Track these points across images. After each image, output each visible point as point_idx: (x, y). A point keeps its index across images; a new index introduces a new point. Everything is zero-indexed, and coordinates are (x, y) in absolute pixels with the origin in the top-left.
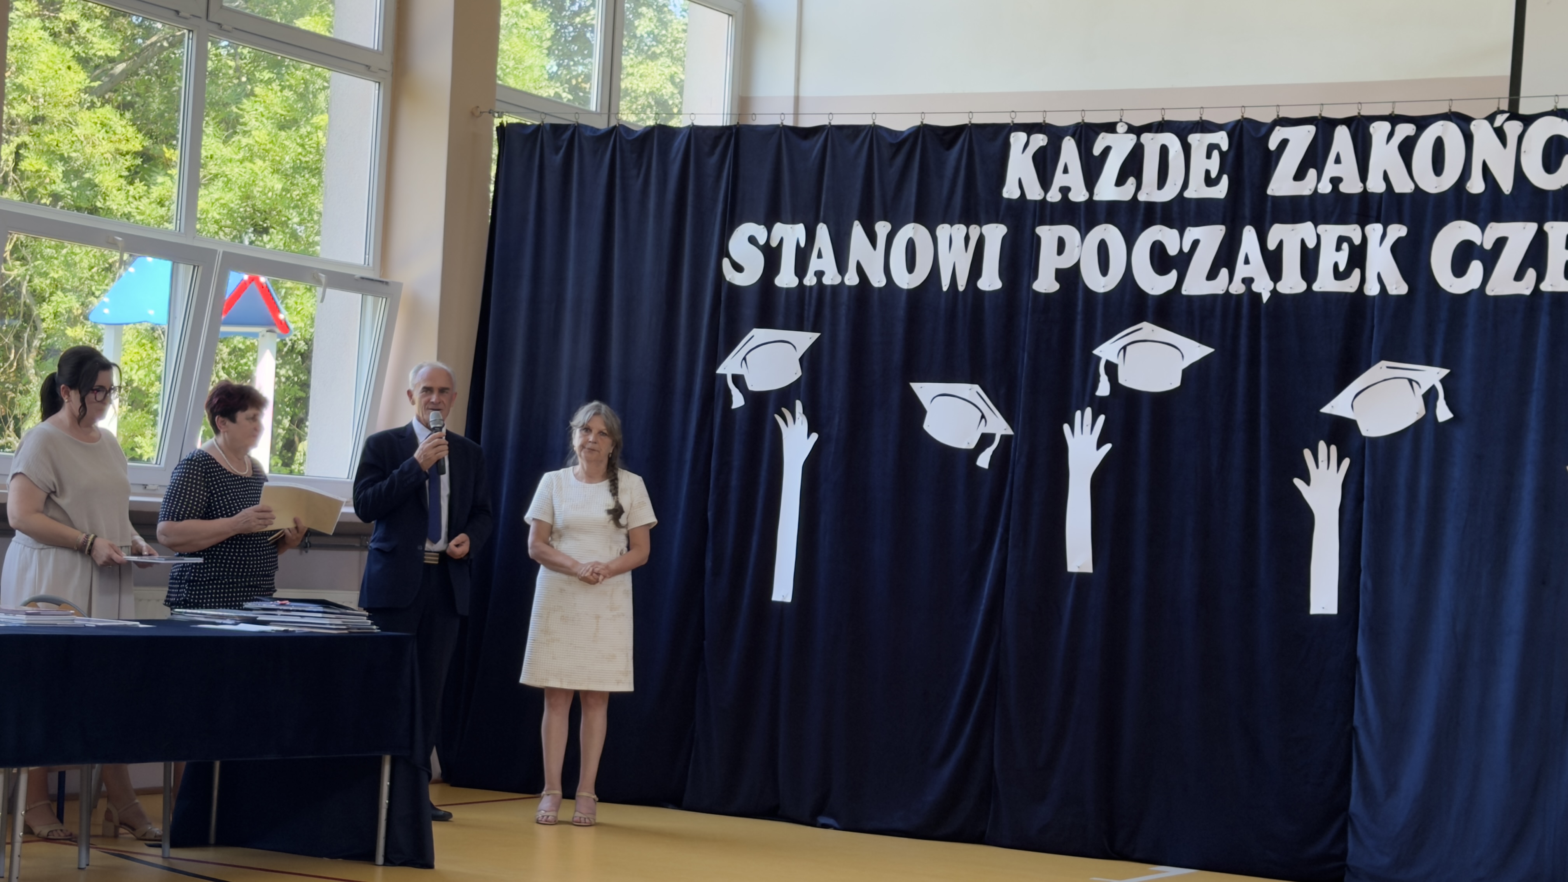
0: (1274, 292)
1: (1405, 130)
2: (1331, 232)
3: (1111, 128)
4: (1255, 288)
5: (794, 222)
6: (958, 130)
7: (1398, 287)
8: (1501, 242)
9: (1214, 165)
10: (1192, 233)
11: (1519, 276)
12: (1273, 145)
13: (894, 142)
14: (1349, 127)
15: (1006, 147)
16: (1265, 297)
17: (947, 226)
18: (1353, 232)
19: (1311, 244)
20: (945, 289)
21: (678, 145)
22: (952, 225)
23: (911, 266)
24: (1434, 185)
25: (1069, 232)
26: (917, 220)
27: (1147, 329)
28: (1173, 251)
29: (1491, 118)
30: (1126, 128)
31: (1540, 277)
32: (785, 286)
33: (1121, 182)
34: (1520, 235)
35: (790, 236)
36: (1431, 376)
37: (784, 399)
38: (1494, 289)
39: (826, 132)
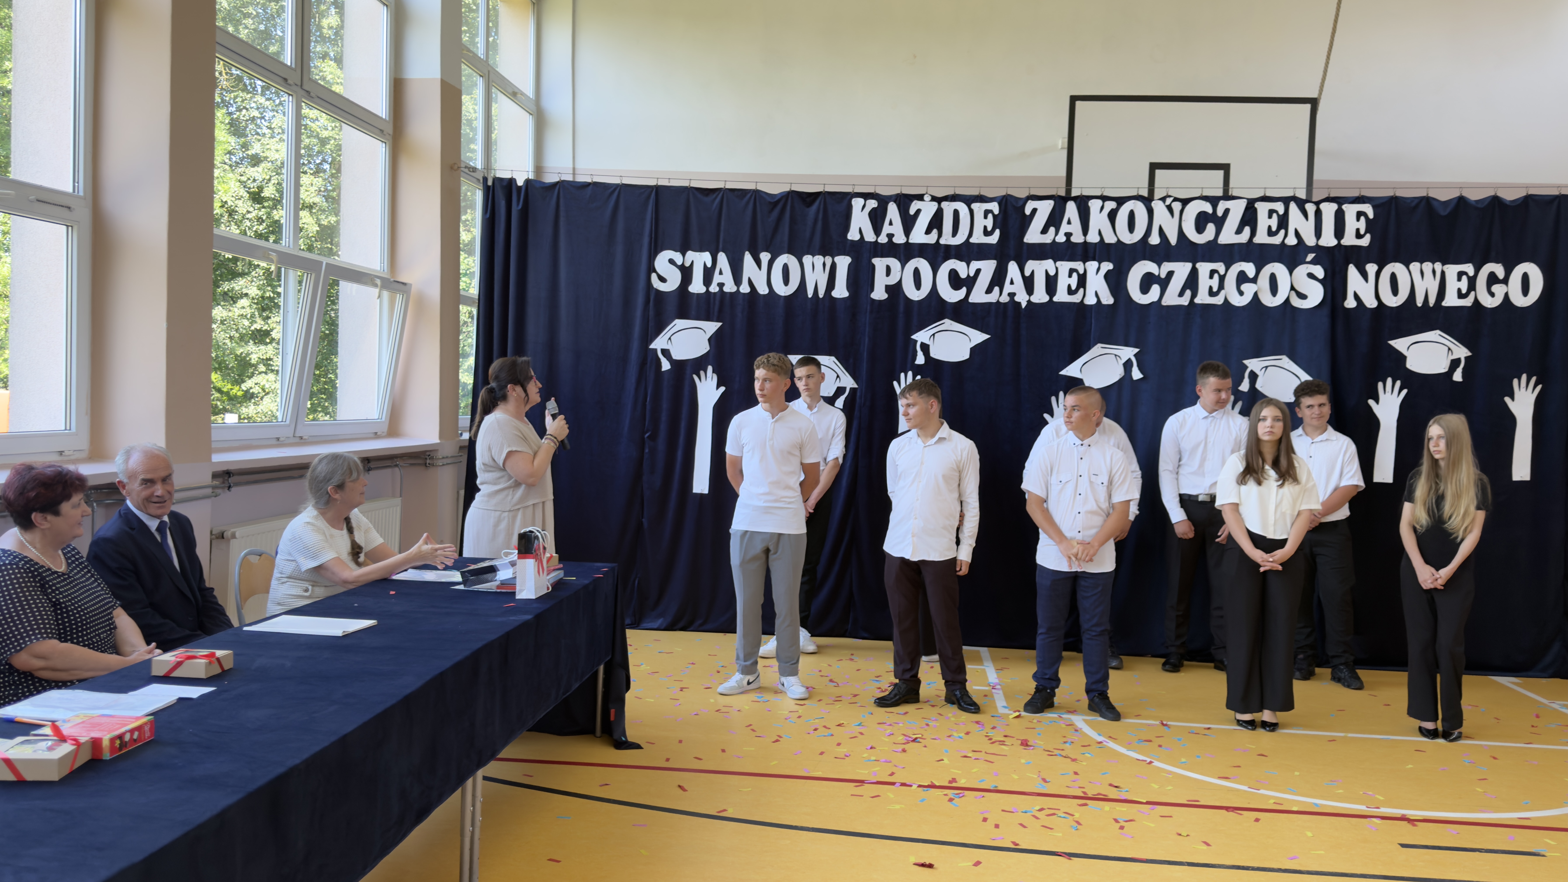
0: (1029, 302)
1: (1111, 205)
2: (1064, 266)
3: (920, 197)
4: (1017, 299)
5: (701, 250)
6: (816, 195)
7: (1108, 299)
8: (1170, 274)
9: (989, 223)
10: (975, 265)
11: (1181, 294)
12: (1028, 211)
13: (772, 201)
14: (1075, 202)
15: (850, 208)
16: (1024, 305)
17: (810, 257)
18: (1079, 266)
19: (1052, 273)
20: (810, 296)
22: (813, 256)
23: (786, 281)
24: (1129, 239)
25: (894, 263)
26: (789, 253)
27: (948, 323)
28: (963, 275)
29: (1163, 200)
30: (930, 198)
31: (1194, 295)
32: (696, 292)
33: (928, 231)
34: (1181, 270)
35: (700, 259)
36: (1129, 353)
37: (698, 365)
38: (1166, 302)
39: (722, 193)
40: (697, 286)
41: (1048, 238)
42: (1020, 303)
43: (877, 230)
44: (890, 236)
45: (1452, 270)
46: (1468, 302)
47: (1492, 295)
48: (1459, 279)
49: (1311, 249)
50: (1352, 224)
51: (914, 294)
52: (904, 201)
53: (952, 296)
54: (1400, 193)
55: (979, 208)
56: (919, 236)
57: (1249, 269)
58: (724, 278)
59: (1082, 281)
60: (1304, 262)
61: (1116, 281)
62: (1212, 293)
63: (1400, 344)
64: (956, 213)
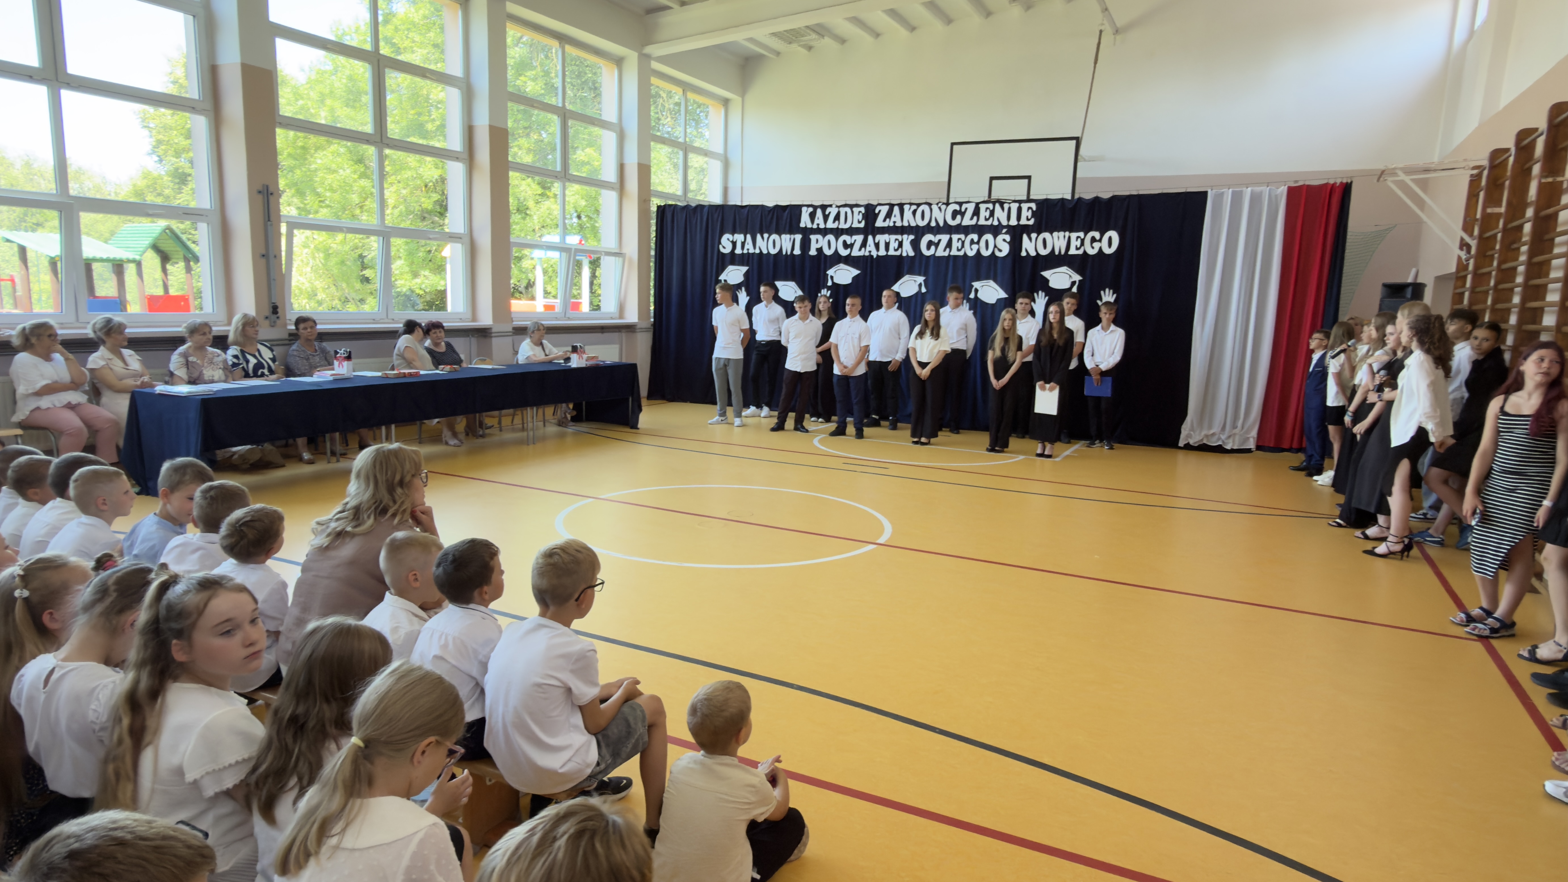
0: (878, 255)
1: (914, 207)
2: (893, 237)
3: (831, 206)
4: (872, 254)
5: (740, 233)
6: (787, 206)
7: (912, 253)
8: (940, 241)
9: (860, 217)
10: (855, 237)
11: (945, 250)
12: (877, 211)
13: (769, 210)
15: (801, 212)
16: (875, 257)
18: (899, 237)
21: (706, 210)
23: (774, 247)
24: (922, 224)
25: (819, 237)
27: (842, 266)
28: (849, 243)
29: (937, 204)
31: (950, 251)
32: (738, 253)
33: (834, 222)
34: (945, 238)
35: (739, 238)
36: (921, 279)
37: (738, 287)
38: (937, 254)
39: (749, 207)
40: (738, 251)
41: (886, 224)
42: (872, 256)
43: (812, 221)
44: (818, 225)
45: (1074, 235)
46: (1080, 252)
47: (1093, 248)
48: (1077, 240)
49: (1005, 227)
50: (1026, 213)
51: (828, 252)
52: (824, 207)
53: (844, 252)
54: (1049, 197)
55: (856, 210)
56: (830, 224)
57: (975, 237)
58: (749, 246)
59: (901, 245)
60: (1001, 233)
61: (915, 244)
62: (959, 250)
63: (1046, 274)
64: (846, 213)
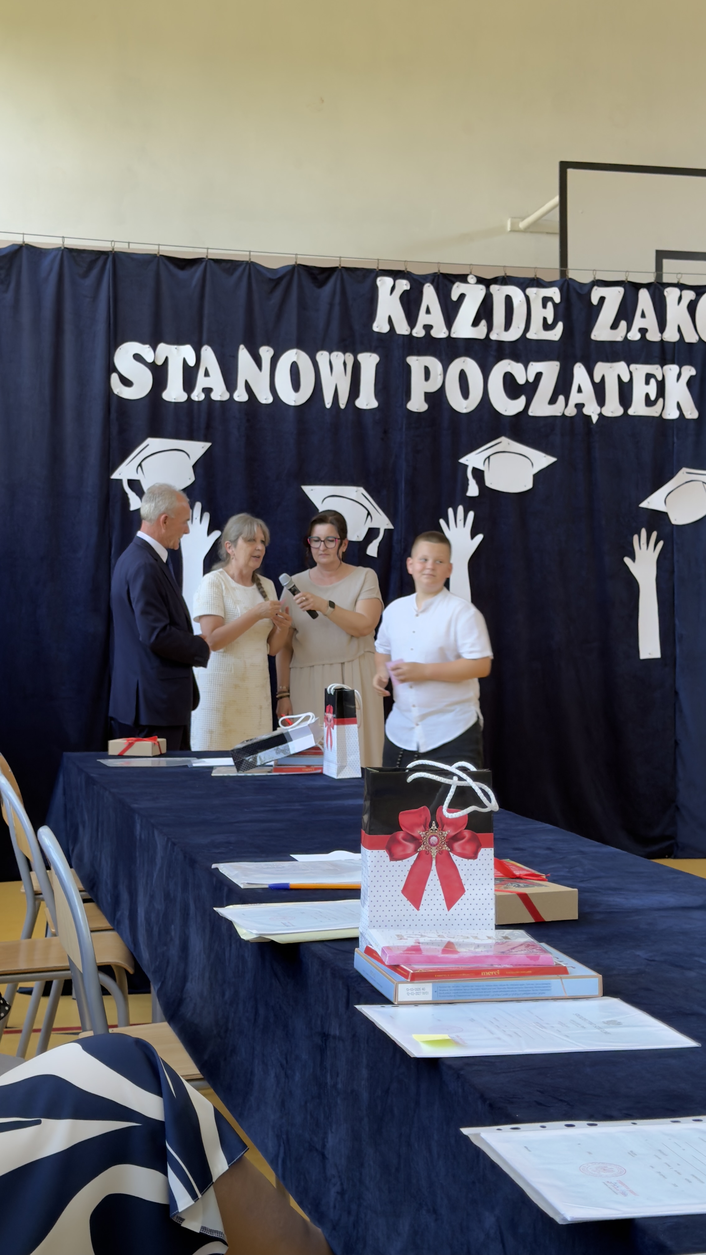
0: (600, 415)
1: (689, 295)
2: (640, 370)
3: (463, 278)
4: (586, 411)
5: (178, 341)
6: (330, 271)
7: (692, 412)
9: (550, 314)
12: (595, 300)
13: (272, 277)
14: (649, 290)
15: (374, 289)
17: (325, 353)
19: (626, 379)
20: (328, 406)
22: (330, 352)
25: (433, 363)
26: (298, 347)
27: (505, 442)
30: (475, 280)
32: (173, 401)
39: (204, 264)
40: (174, 393)
41: (618, 335)
43: (412, 319)
44: (428, 328)
51: (461, 405)
52: (443, 282)
53: (508, 407)
55: (536, 294)
56: (463, 328)
58: (212, 381)
59: (661, 390)
61: (701, 390)
64: (509, 300)
